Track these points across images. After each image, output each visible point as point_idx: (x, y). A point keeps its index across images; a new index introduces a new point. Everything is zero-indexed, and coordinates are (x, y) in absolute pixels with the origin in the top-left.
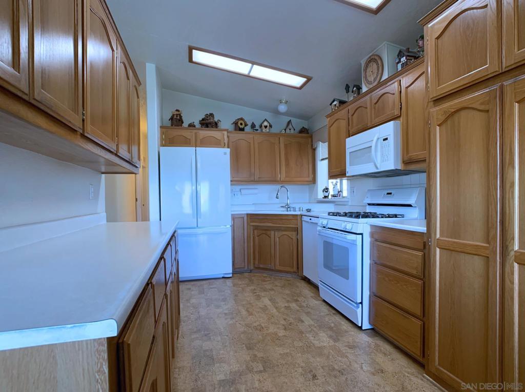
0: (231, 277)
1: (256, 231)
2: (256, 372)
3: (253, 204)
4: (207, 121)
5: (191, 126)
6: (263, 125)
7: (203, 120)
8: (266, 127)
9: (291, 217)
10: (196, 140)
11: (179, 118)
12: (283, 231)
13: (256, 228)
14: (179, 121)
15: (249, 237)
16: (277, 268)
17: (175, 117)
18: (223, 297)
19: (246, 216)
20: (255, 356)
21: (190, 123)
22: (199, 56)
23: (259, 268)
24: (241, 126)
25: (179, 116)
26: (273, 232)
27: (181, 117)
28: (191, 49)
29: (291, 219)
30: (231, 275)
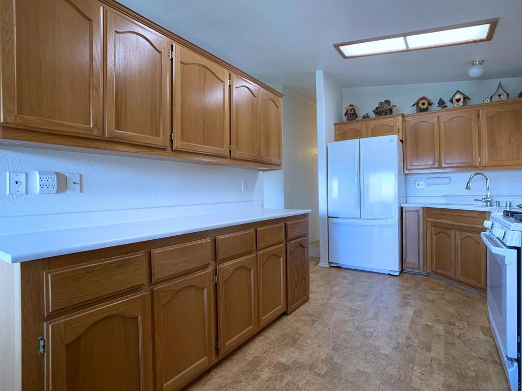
0: (396, 276)
1: (433, 228)
2: (315, 372)
3: (444, 196)
4: (380, 109)
5: (366, 117)
6: (454, 99)
7: (377, 108)
8: (458, 100)
9: (475, 215)
10: (367, 131)
11: (353, 112)
12: (467, 231)
13: (435, 225)
14: (353, 115)
15: (425, 234)
16: (458, 278)
17: (349, 112)
18: (366, 293)
19: (422, 209)
20: (332, 358)
21: (363, 115)
22: (348, 50)
23: (437, 273)
24: (422, 107)
25: (352, 110)
26: (453, 232)
27: (354, 111)
28: (337, 47)
29: (476, 217)
30: (398, 274)
